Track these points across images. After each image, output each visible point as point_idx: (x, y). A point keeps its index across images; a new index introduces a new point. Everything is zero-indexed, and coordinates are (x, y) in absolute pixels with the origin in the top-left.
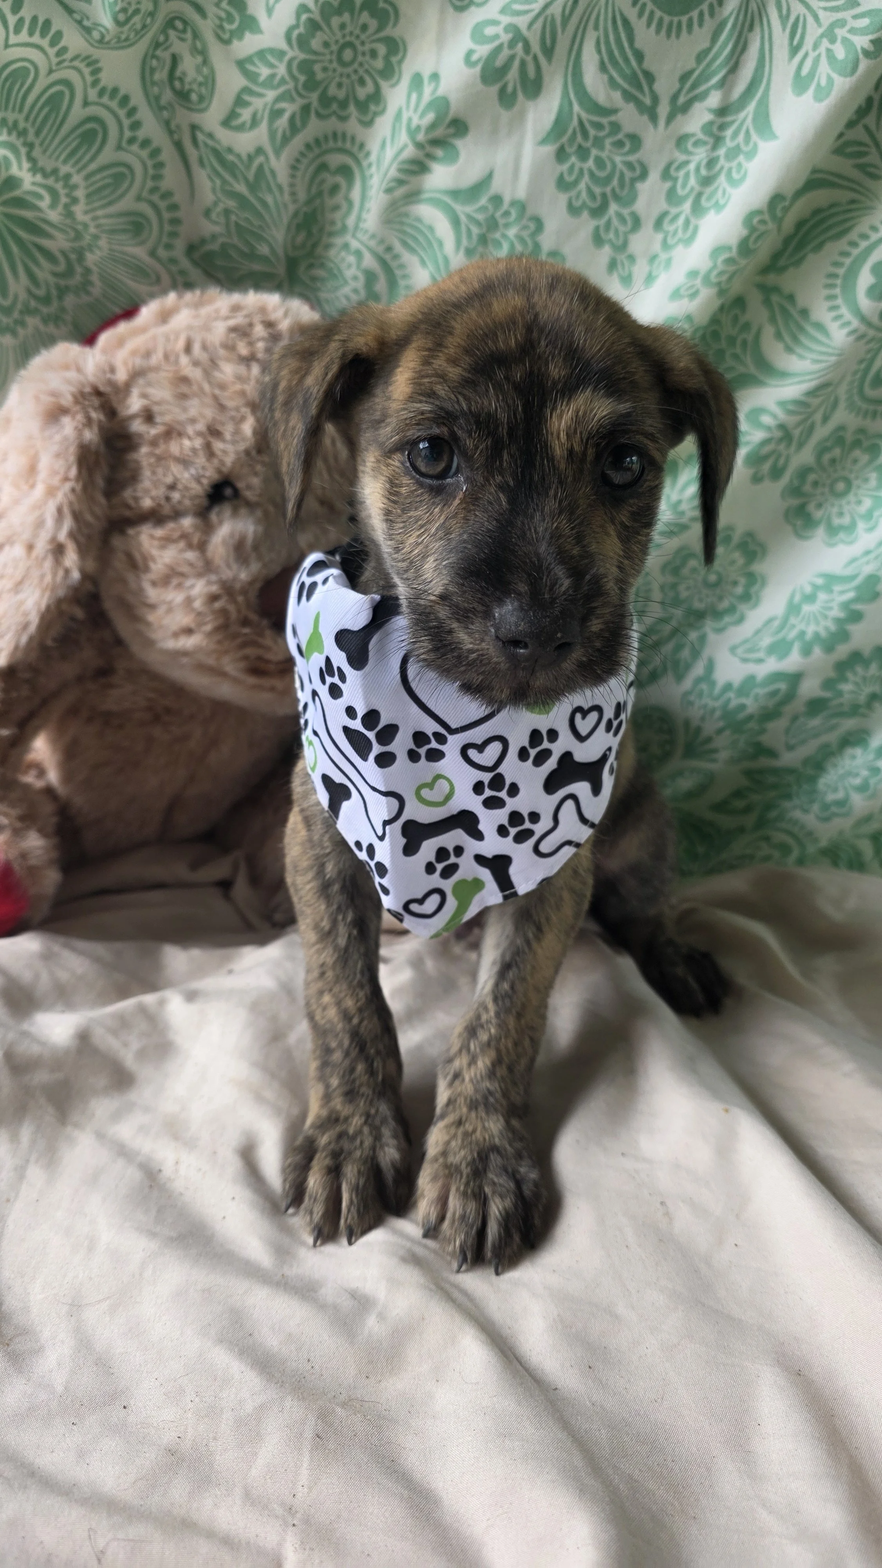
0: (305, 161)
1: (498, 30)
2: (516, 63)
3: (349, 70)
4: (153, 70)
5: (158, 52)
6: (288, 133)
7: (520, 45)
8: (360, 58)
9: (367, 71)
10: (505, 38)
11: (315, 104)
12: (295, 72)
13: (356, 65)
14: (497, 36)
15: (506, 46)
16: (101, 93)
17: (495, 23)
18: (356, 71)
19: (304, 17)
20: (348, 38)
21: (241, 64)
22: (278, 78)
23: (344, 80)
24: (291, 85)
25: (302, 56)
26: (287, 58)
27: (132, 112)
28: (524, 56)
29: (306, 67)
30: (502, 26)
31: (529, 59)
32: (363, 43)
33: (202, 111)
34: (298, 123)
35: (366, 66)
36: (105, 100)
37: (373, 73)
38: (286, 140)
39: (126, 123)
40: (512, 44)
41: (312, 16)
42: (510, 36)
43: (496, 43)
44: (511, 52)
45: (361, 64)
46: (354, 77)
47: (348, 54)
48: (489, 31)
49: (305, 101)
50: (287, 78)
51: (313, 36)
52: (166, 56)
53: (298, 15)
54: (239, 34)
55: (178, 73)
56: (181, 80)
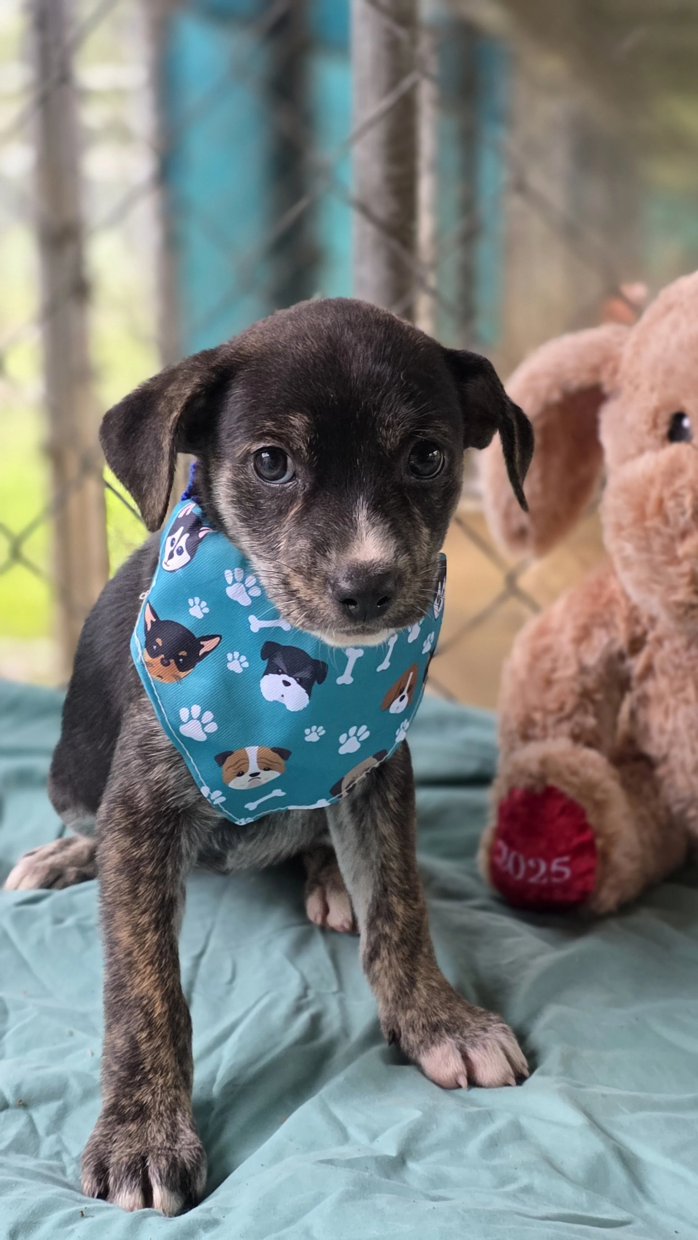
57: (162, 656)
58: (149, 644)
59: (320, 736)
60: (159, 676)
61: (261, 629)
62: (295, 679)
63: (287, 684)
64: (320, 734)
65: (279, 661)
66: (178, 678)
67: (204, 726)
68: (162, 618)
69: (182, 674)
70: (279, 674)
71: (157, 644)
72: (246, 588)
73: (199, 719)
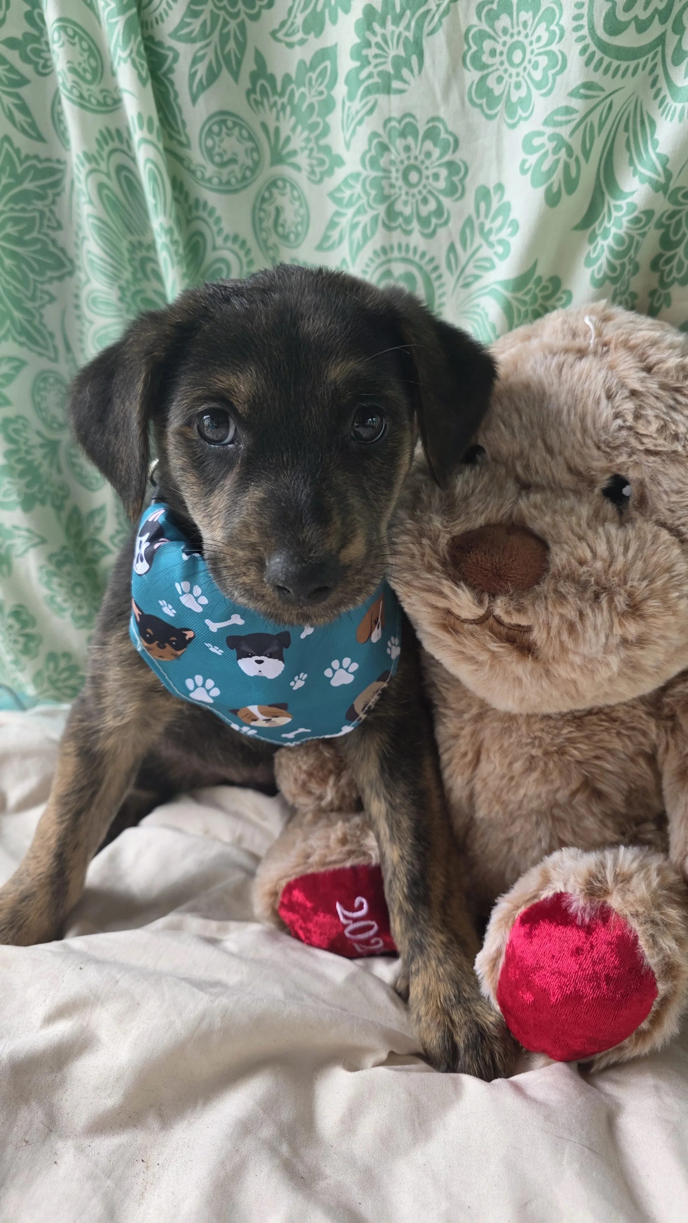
0: (374, 266)
1: (544, 139)
2: (561, 166)
3: (415, 191)
4: (261, 220)
5: (265, 206)
6: (361, 243)
7: (564, 150)
8: (424, 181)
9: (430, 192)
10: (550, 146)
11: (382, 215)
12: (368, 187)
13: (420, 187)
14: (543, 145)
15: (550, 151)
16: (226, 238)
17: (540, 134)
18: (420, 192)
19: (375, 141)
20: (412, 161)
21: (331, 195)
22: (356, 196)
23: (410, 198)
24: (364, 200)
25: (373, 174)
26: (362, 178)
27: (248, 252)
28: (568, 160)
29: (376, 183)
30: (546, 136)
31: (572, 162)
32: (427, 168)
33: (297, 246)
34: (369, 232)
35: (429, 187)
36: (229, 244)
37: (436, 193)
38: (360, 248)
39: (245, 260)
40: (556, 151)
41: (381, 140)
42: (554, 143)
43: (543, 151)
44: (556, 157)
45: (425, 186)
46: (419, 197)
47: (414, 177)
48: (537, 142)
49: (375, 213)
50: (362, 195)
51: (382, 155)
52: (271, 209)
53: (370, 141)
54: (330, 172)
55: (281, 221)
56: (283, 226)
57: (157, 642)
58: (142, 633)
59: (305, 680)
60: (160, 657)
61: (218, 629)
62: (266, 656)
63: (260, 662)
64: (304, 678)
65: (245, 648)
66: (177, 657)
67: (208, 691)
68: (146, 613)
69: (179, 653)
70: (251, 657)
71: (149, 633)
72: (195, 597)
73: (203, 686)
